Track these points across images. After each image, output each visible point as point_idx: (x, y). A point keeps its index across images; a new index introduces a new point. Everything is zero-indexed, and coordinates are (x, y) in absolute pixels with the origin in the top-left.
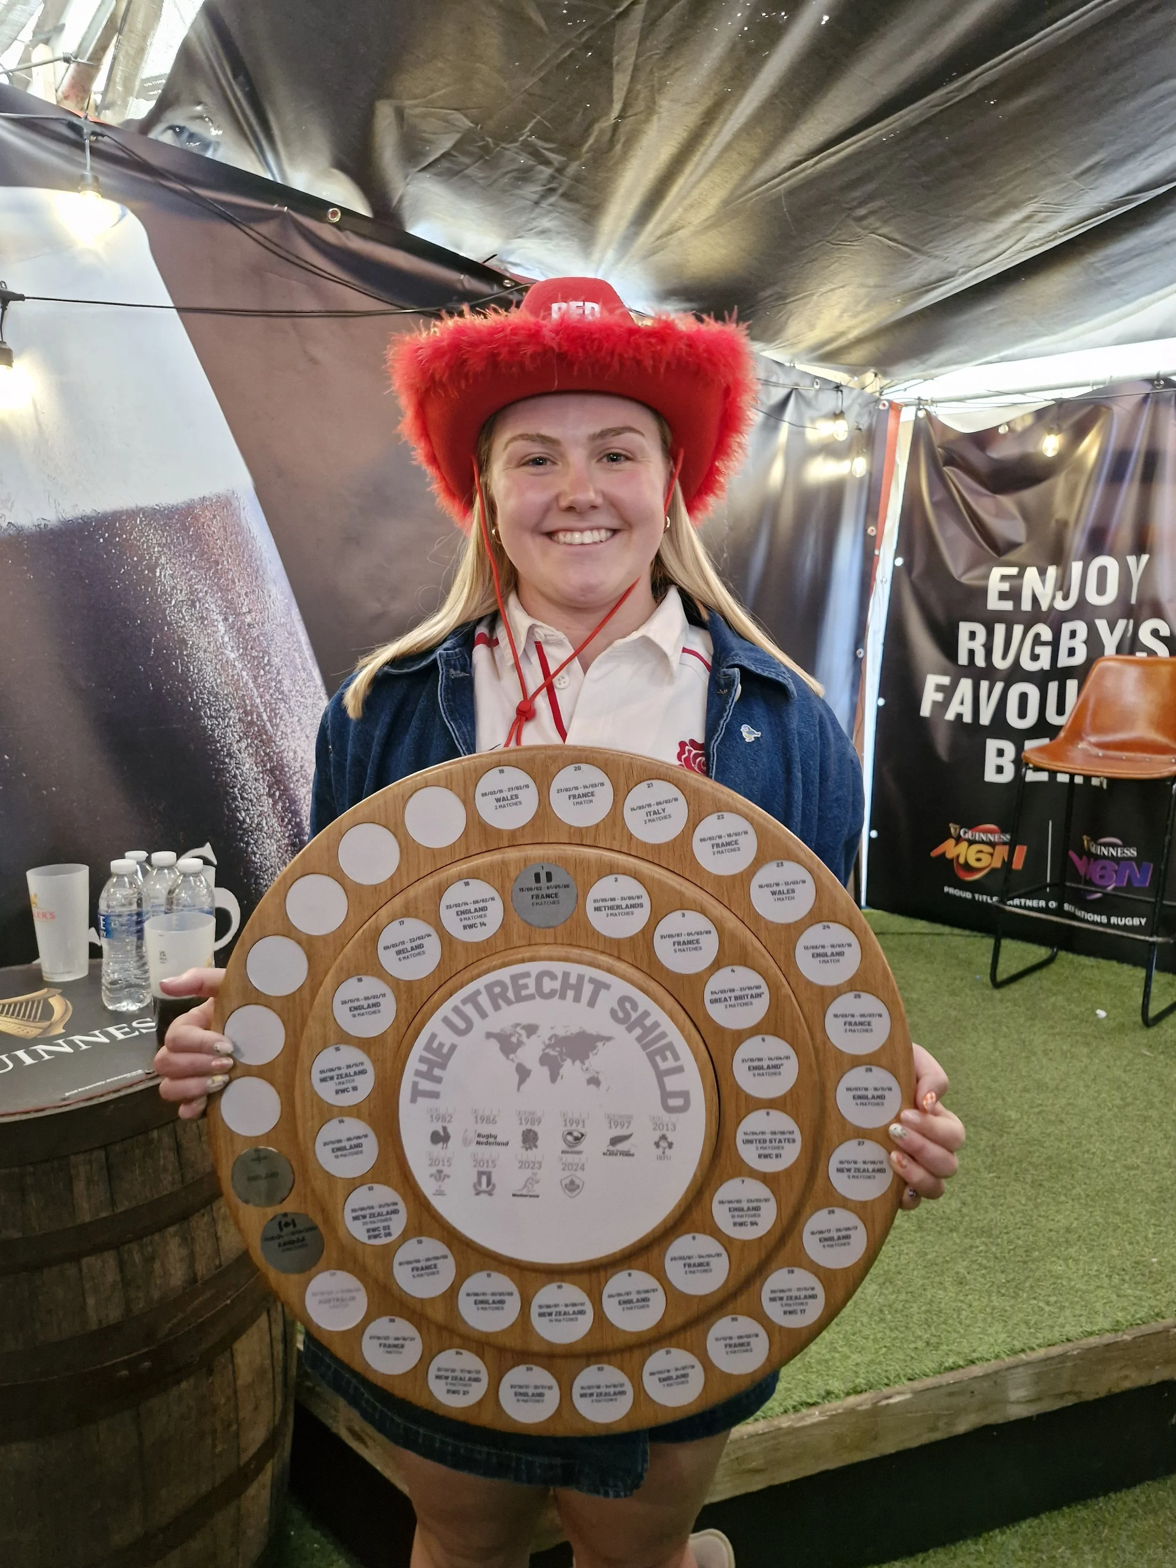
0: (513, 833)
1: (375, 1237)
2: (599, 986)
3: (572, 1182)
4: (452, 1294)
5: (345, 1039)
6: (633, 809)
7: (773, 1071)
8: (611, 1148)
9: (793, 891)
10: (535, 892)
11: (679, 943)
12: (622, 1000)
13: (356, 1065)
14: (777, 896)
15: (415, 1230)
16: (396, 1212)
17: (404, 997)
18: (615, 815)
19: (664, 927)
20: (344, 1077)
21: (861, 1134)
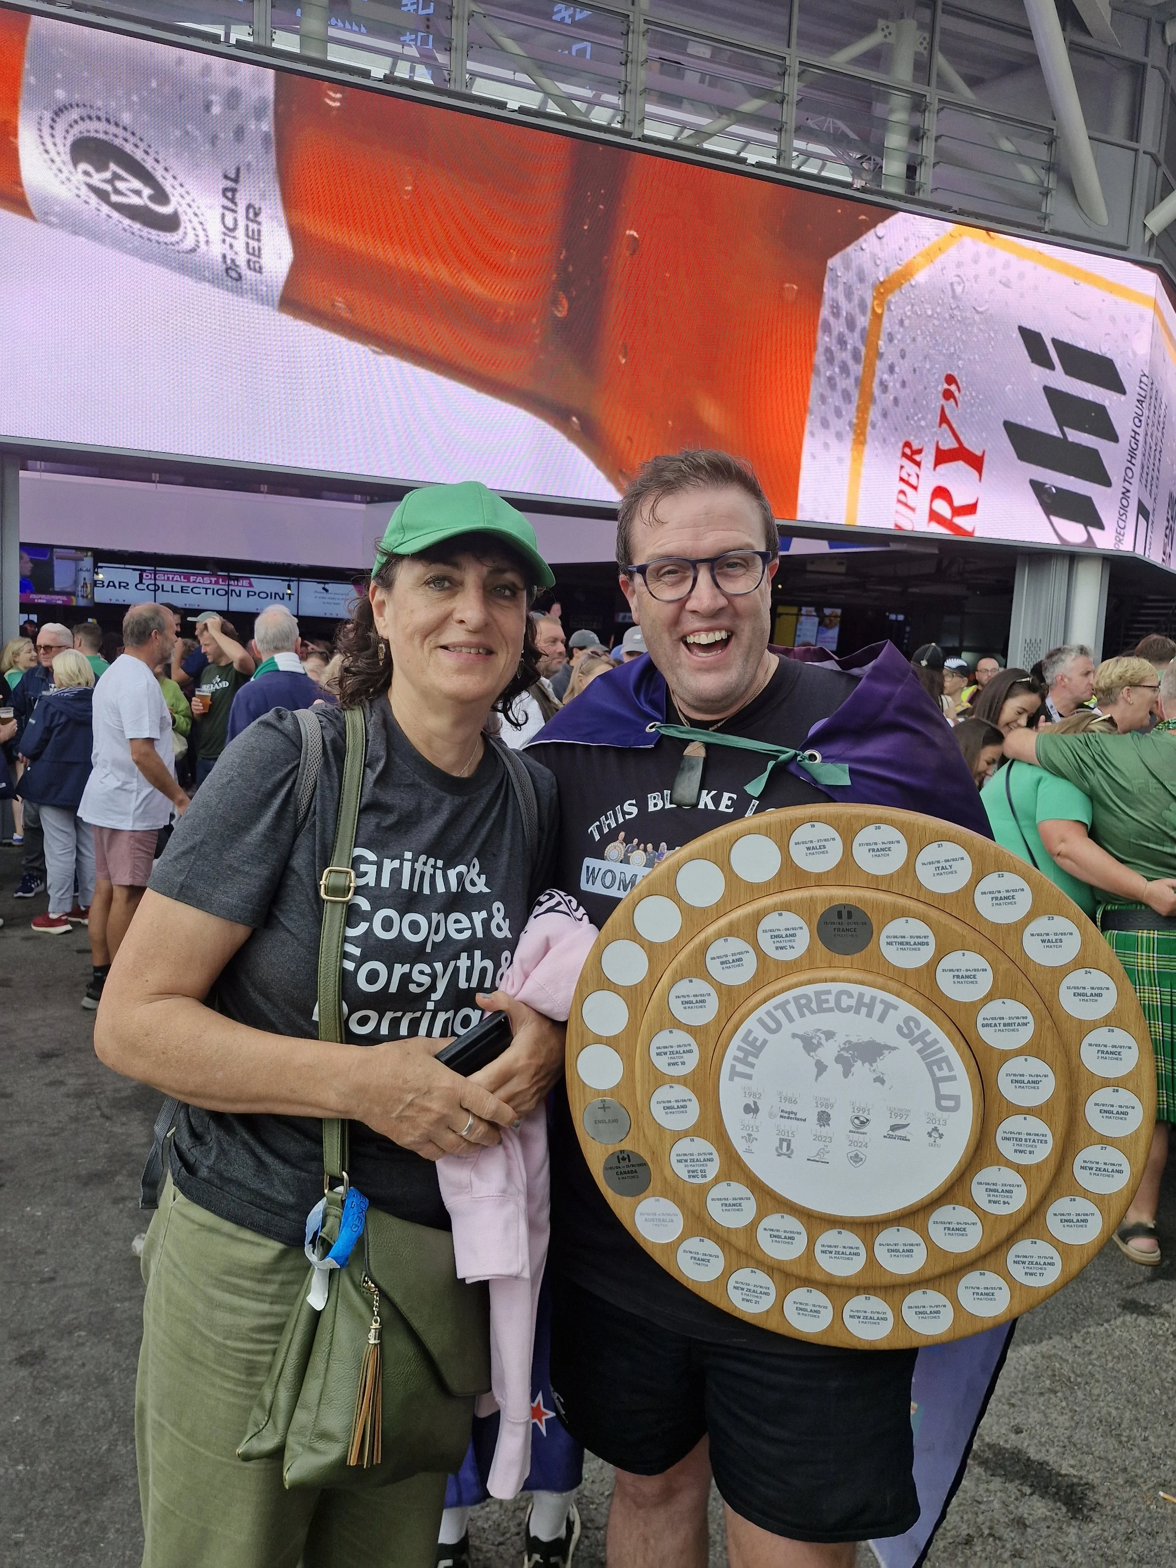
0: (819, 876)
1: (694, 1177)
2: (888, 1006)
3: (857, 1156)
4: (752, 1227)
5: (677, 1025)
6: (924, 864)
7: (1033, 1085)
9: (1061, 941)
10: (837, 926)
11: (958, 977)
12: (907, 1020)
13: (685, 1045)
14: (1046, 944)
15: (725, 1176)
16: (711, 1160)
17: (725, 998)
18: (909, 866)
19: (945, 963)
20: (675, 1054)
21: (1105, 1141)
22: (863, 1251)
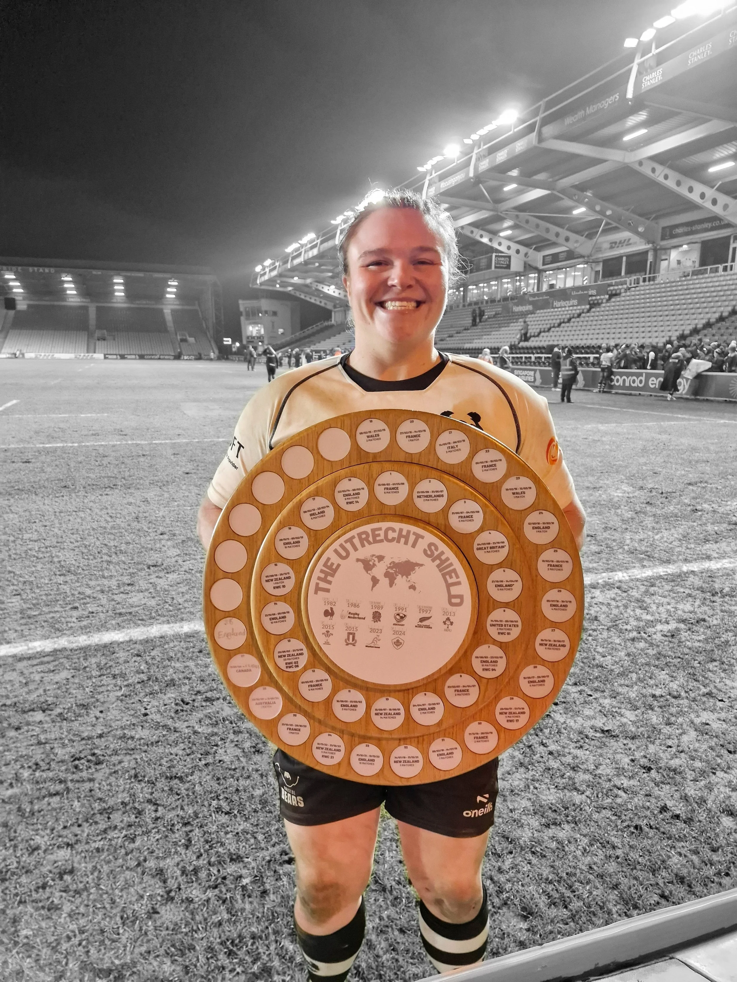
0: (375, 455)
1: (290, 667)
2: (418, 537)
3: (398, 641)
4: (329, 700)
5: (281, 559)
6: (440, 445)
7: (508, 588)
8: (420, 623)
9: (524, 493)
10: (386, 486)
11: (462, 517)
12: (430, 545)
13: (286, 574)
14: (515, 495)
15: (311, 665)
16: (302, 654)
17: (313, 538)
18: (431, 447)
19: (454, 508)
20: (278, 580)
21: (555, 625)
22: (402, 711)
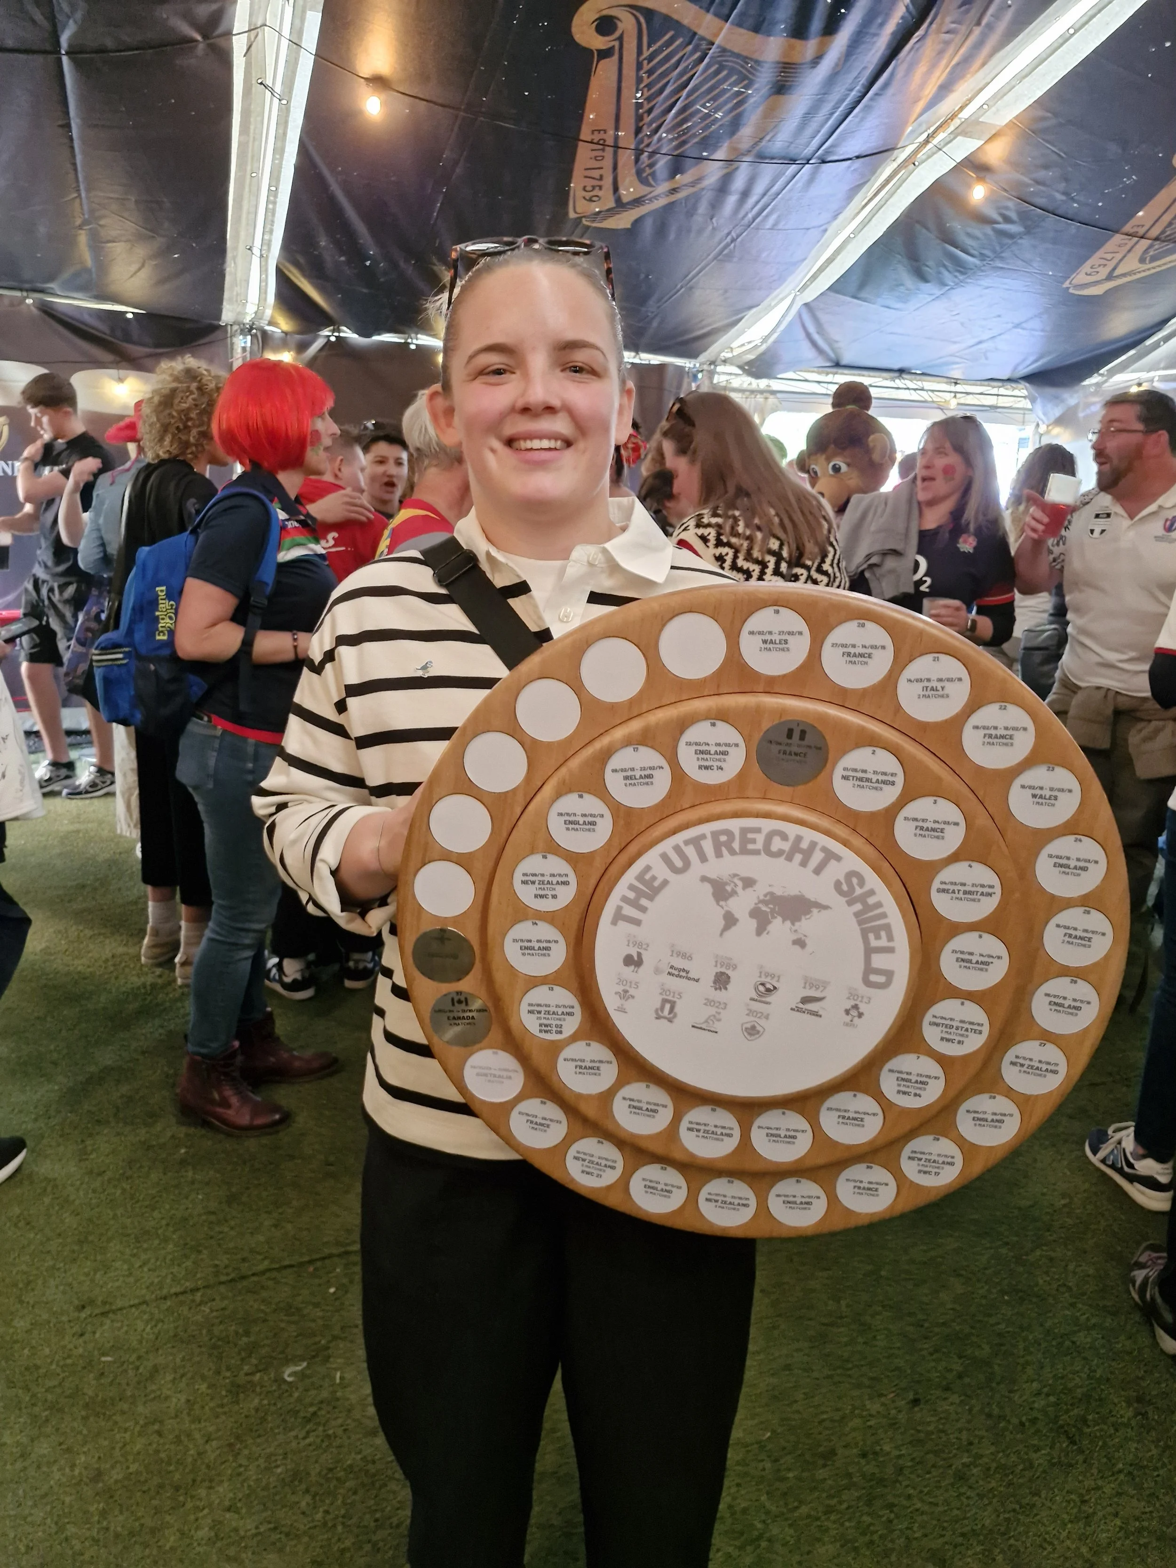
0: (772, 679)
1: (546, 1032)
2: (830, 856)
3: (753, 1027)
4: (608, 1095)
5: (553, 848)
6: (910, 680)
7: (981, 966)
8: (801, 1006)
9: (1056, 798)
10: (783, 747)
11: (922, 828)
12: (850, 875)
13: (560, 875)
14: (1037, 800)
15: (585, 1033)
16: (570, 1014)
17: (622, 822)
18: (890, 682)
19: (909, 810)
20: (545, 885)
21: (1047, 1037)
22: (737, 1133)
